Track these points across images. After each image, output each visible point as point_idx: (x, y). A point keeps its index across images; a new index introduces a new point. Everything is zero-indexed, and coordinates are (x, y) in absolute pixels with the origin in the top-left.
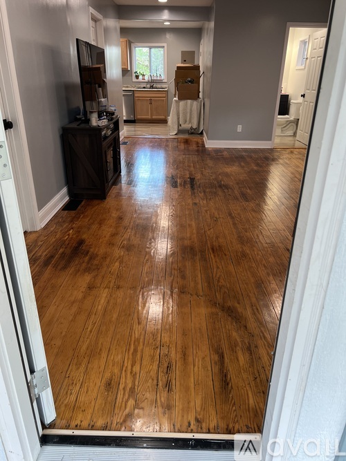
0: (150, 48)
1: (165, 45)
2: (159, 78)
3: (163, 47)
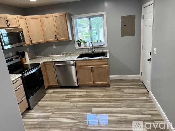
0: (90, 17)
1: (104, 13)
2: (99, 44)
3: (102, 15)
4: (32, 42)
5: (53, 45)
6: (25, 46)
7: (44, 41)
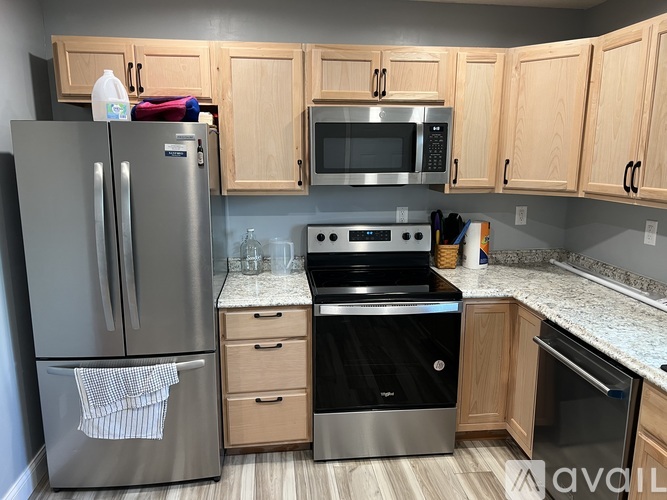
4: (506, 182)
5: (648, 223)
6: (454, 192)
7: (572, 187)
